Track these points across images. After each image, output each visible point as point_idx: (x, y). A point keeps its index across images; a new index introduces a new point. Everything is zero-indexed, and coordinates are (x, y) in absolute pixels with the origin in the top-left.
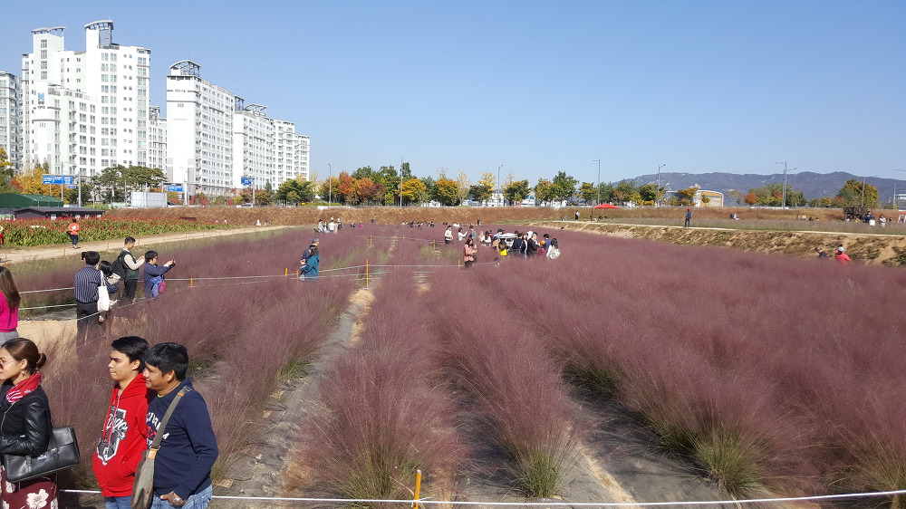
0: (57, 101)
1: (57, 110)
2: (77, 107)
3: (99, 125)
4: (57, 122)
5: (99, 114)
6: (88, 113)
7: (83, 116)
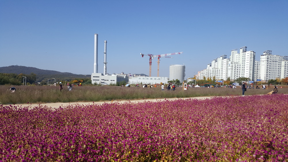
0: (232, 65)
1: (232, 66)
2: (236, 65)
3: (241, 69)
4: (232, 69)
5: (241, 67)
6: (239, 67)
7: (238, 67)
